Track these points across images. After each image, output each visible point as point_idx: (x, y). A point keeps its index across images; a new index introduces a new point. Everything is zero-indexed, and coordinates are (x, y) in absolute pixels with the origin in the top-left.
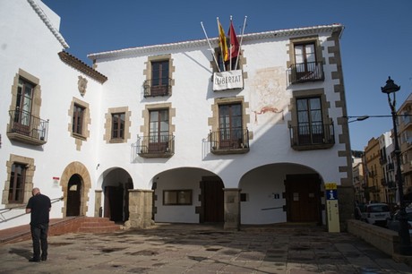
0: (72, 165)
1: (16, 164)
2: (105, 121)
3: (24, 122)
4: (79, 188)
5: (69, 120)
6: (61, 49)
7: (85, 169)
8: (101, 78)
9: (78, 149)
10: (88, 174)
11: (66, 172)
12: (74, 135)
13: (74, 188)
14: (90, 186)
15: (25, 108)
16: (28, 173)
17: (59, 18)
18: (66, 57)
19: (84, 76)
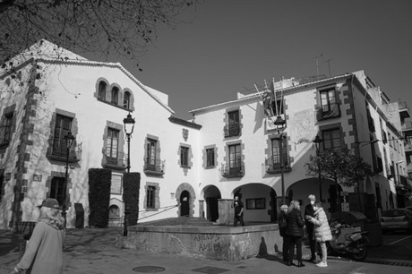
0: (182, 185)
1: (149, 187)
2: (202, 154)
3: (152, 163)
4: (188, 199)
5: (179, 157)
6: (169, 115)
7: (191, 187)
8: (198, 127)
9: (186, 175)
10: (193, 190)
11: (178, 189)
12: (182, 167)
13: (185, 199)
14: (195, 198)
15: (152, 155)
16: (156, 191)
17: (167, 96)
18: (173, 120)
19: (186, 128)
